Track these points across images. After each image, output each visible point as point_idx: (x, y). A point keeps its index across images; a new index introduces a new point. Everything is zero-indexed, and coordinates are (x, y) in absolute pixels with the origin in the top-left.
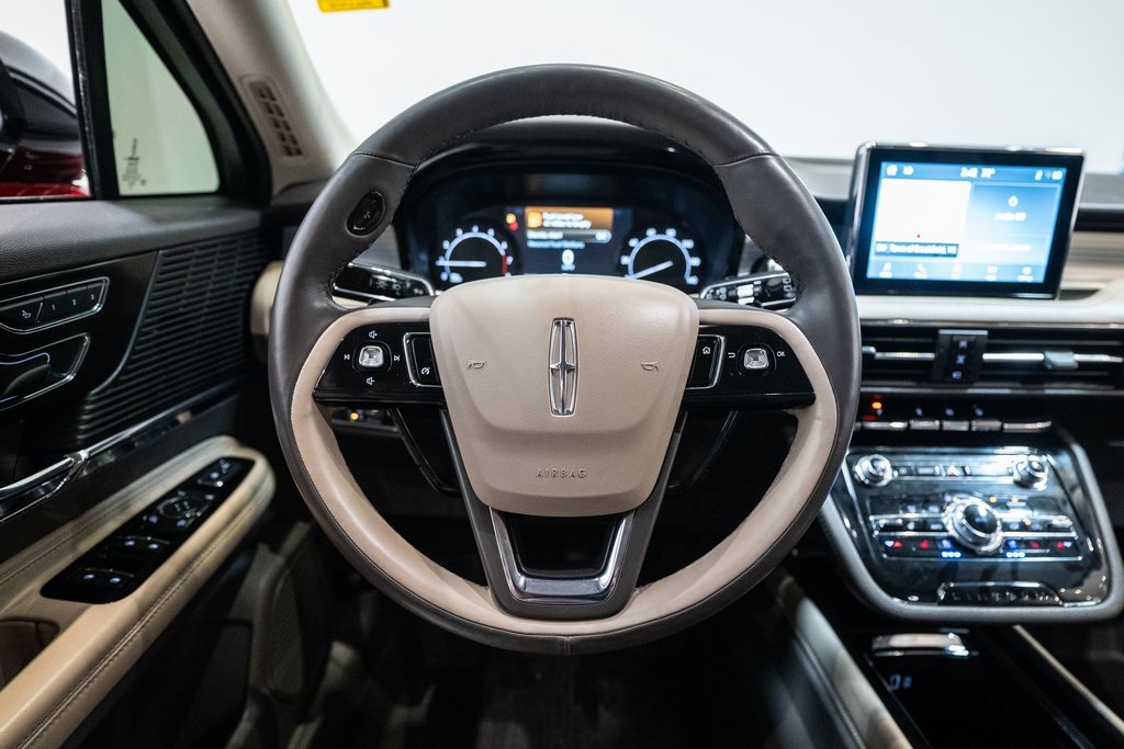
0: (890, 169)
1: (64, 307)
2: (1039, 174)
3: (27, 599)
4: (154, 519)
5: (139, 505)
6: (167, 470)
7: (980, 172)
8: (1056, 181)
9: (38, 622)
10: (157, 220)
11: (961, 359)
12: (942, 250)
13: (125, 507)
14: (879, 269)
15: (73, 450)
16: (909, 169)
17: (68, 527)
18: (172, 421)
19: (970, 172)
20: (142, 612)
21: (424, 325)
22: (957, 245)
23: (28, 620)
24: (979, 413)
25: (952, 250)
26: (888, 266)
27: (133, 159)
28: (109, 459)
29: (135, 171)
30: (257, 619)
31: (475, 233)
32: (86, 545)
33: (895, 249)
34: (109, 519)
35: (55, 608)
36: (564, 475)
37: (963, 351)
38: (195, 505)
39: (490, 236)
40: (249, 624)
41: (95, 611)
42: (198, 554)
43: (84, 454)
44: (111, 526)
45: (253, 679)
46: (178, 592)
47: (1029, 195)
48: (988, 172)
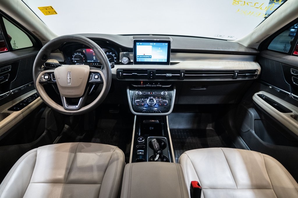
0: (138, 43)
1: (4, 70)
2: (163, 44)
3: (6, 111)
4: (25, 101)
5: (23, 99)
6: (27, 94)
7: (153, 44)
8: (167, 45)
9: (7, 113)
10: (19, 55)
11: (152, 75)
12: (149, 57)
13: (20, 99)
14: (138, 60)
15: (10, 90)
16: (141, 44)
17: (11, 102)
18: (28, 86)
19: (152, 44)
20: (22, 113)
21: (53, 73)
22: (151, 56)
23: (6, 113)
24: (159, 84)
25: (150, 57)
26: (140, 60)
27: (15, 44)
28: (16, 91)
29: (15, 46)
30: (46, 117)
31: (78, 54)
32: (14, 104)
33: (140, 57)
34: (18, 101)
35: (10, 112)
36: (70, 92)
37: (152, 74)
38: (32, 99)
39: (80, 54)
40: (45, 118)
41: (15, 112)
42: (31, 106)
43: (11, 91)
44: (18, 102)
45: (46, 126)
46: (28, 111)
47: (162, 47)
48: (155, 44)
